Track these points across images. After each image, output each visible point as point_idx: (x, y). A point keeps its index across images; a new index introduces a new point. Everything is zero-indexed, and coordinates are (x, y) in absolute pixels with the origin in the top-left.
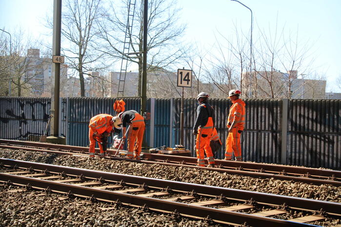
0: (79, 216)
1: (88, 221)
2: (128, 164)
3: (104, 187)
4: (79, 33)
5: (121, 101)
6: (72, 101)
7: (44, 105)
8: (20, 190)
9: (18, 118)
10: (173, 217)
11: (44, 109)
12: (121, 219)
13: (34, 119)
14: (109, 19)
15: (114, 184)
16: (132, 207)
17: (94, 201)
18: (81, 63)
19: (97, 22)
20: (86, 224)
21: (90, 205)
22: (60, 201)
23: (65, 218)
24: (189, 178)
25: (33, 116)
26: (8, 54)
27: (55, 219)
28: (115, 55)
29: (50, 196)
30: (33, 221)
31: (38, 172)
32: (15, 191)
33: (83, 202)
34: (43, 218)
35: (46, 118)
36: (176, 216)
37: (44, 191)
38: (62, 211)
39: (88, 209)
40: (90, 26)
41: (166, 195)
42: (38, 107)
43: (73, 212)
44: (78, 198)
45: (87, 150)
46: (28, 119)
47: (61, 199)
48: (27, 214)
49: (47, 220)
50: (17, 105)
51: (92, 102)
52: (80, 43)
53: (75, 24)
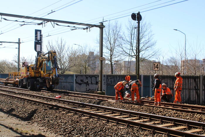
0: (111, 131)
1: (115, 134)
2: (132, 106)
3: (122, 117)
4: (110, 45)
5: (128, 76)
6: (108, 76)
7: (96, 78)
8: (87, 118)
9: (85, 83)
10: (152, 132)
12: (129, 134)
13: (92, 84)
14: (123, 39)
15: (126, 115)
16: (134, 127)
17: (117, 123)
18: (111, 58)
19: (118, 41)
20: (114, 135)
21: (116, 125)
22: (103, 123)
23: (106, 132)
24: (158, 113)
25: (92, 82)
26: (81, 54)
27: (101, 132)
28: (126, 54)
29: (99, 121)
30: (92, 132)
31: (94, 109)
32: (85, 118)
33: (113, 124)
34: (96, 131)
35: (97, 83)
36: (153, 132)
37: (96, 118)
38: (104, 128)
39: (115, 128)
40: (115, 43)
41: (149, 121)
42: (93, 78)
43: (109, 129)
44: (111, 122)
45: (114, 98)
46: (89, 84)
47: (104, 122)
48: (89, 129)
49: (98, 132)
50: (85, 77)
51: (116, 76)
52: (111, 50)
53: (108, 42)
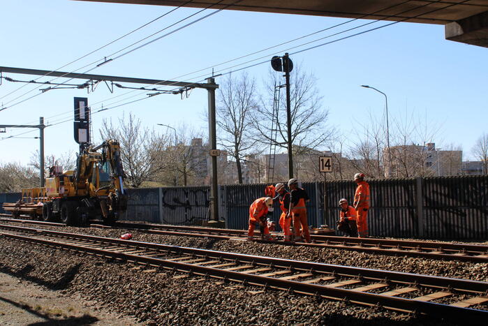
0: (232, 301)
1: (240, 306)
2: (277, 247)
3: (255, 271)
4: (234, 124)
5: (271, 186)
6: (229, 188)
7: (206, 193)
8: (184, 276)
9: (183, 205)
10: (314, 299)
11: (206, 196)
12: (268, 304)
13: (197, 205)
14: (259, 111)
15: (265, 266)
16: (279, 290)
17: (246, 285)
18: (237, 151)
19: (249, 114)
20: (238, 308)
21: (242, 289)
22: (217, 286)
23: (220, 303)
24: (331, 258)
25: (196, 203)
26: (173, 145)
27: (212, 304)
28: (267, 141)
29: (209, 281)
30: (194, 305)
31: (199, 258)
32: (179, 277)
33: (237, 286)
34: (202, 303)
35: (207, 204)
36: (317, 297)
37: (203, 276)
38: (218, 296)
39: (240, 294)
40: (243, 117)
41: (310, 276)
42: (200, 194)
43: (227, 298)
44: (233, 282)
45: (243, 233)
46: (192, 206)
47: (218, 283)
48: (188, 300)
49: (205, 305)
50: (182, 193)
51: (247, 187)
52: (235, 133)
53: (230, 116)
